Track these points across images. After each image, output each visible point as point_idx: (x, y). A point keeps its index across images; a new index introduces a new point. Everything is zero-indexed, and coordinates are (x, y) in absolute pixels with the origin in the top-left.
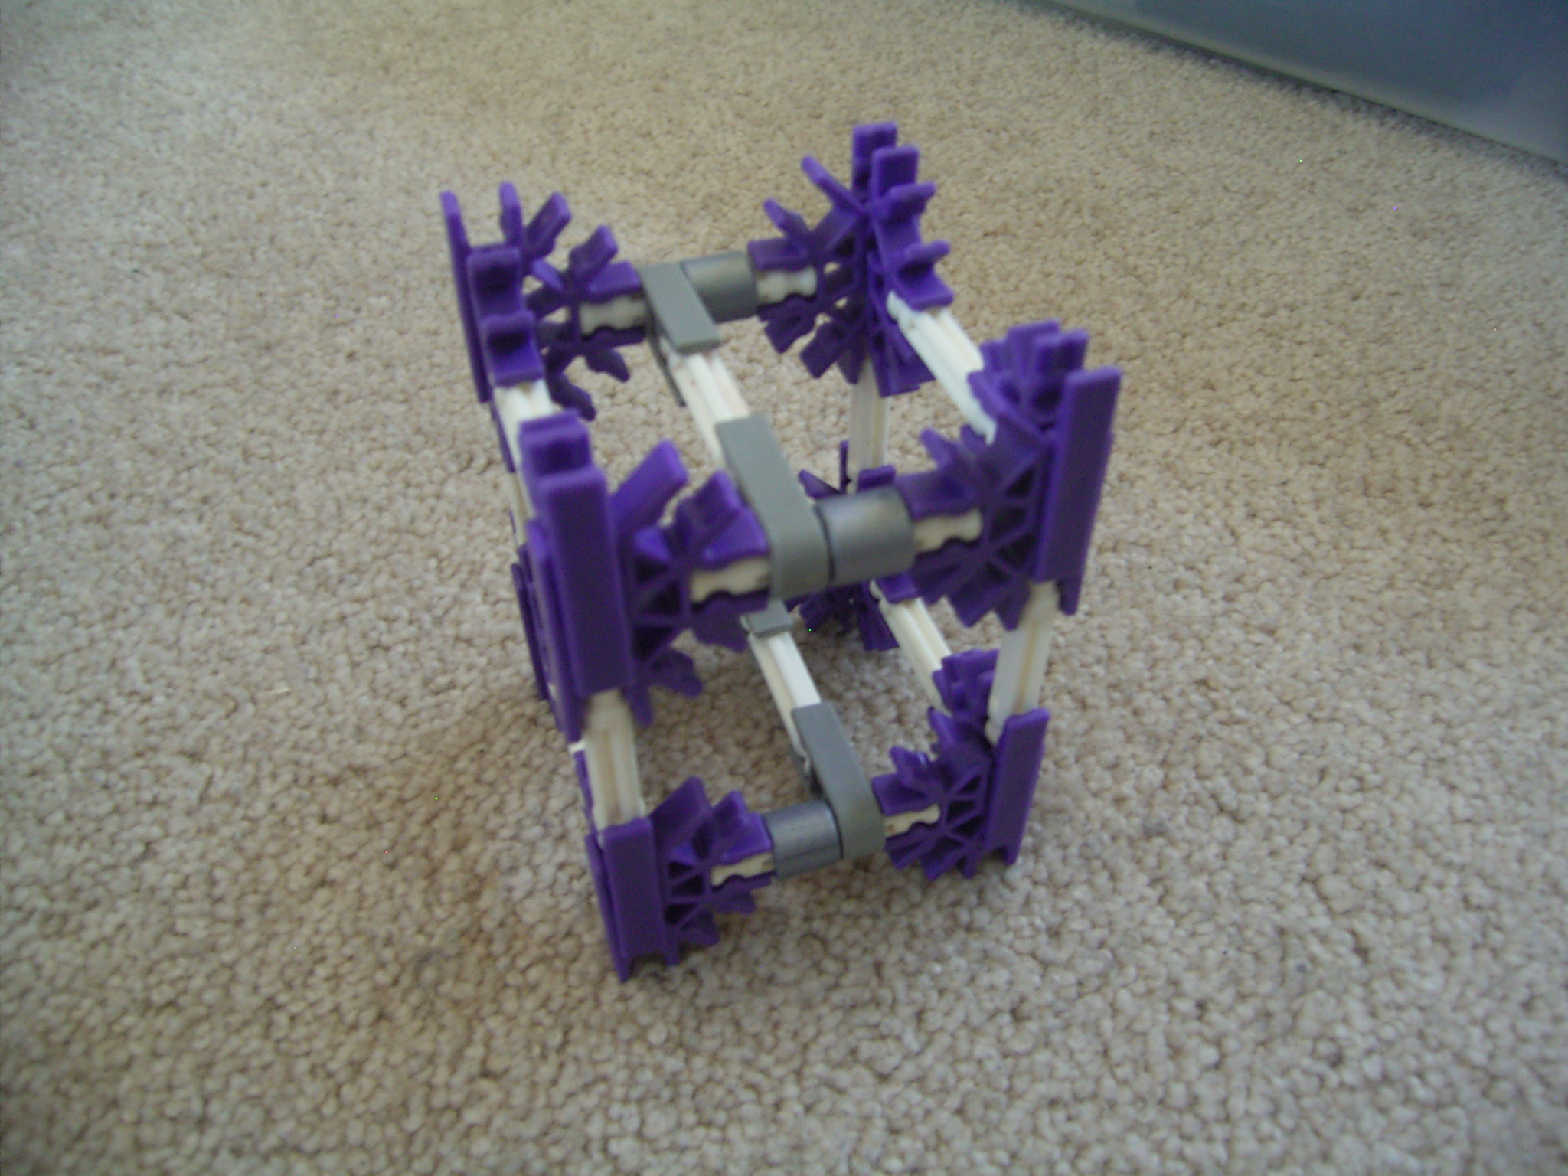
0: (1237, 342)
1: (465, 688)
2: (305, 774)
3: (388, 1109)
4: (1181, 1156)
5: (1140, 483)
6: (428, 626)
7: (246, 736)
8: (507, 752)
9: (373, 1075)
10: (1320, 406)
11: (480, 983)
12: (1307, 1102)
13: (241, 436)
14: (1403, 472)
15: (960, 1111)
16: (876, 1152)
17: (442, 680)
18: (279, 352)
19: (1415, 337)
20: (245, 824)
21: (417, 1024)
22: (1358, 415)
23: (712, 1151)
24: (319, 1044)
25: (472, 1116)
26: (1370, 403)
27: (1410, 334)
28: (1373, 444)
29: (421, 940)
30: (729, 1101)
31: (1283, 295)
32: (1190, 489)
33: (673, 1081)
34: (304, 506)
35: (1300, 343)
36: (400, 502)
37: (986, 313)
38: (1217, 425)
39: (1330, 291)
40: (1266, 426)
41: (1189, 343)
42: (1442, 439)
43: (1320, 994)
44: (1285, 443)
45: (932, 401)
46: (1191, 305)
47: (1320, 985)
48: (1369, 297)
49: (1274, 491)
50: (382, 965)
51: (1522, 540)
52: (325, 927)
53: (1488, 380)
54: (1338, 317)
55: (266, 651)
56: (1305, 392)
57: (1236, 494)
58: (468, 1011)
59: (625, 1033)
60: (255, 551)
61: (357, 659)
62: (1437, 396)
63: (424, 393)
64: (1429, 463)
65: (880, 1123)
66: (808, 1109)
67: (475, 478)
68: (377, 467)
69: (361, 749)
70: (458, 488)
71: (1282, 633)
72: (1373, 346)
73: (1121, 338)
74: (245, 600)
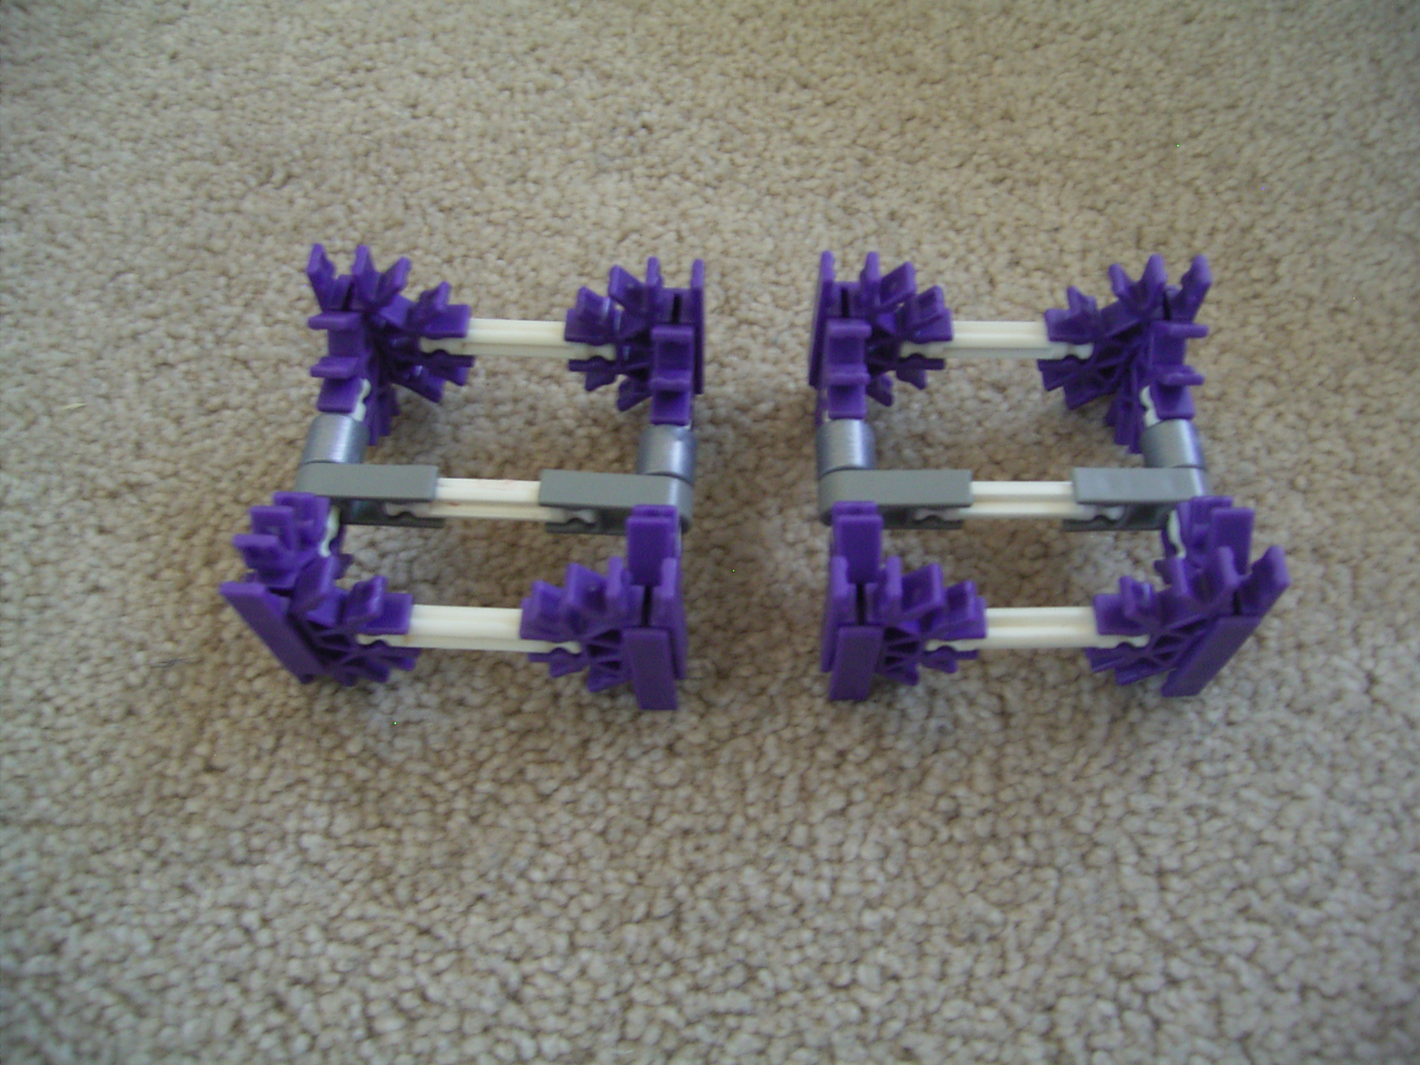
0: (1048, 68)
1: (237, 409)
2: (88, 486)
3: (126, 794)
4: (789, 891)
5: (909, 222)
6: (210, 346)
7: (39, 449)
8: (265, 474)
9: (117, 764)
10: (1117, 146)
11: (212, 690)
12: (915, 852)
13: (63, 141)
14: (1181, 224)
15: (603, 833)
16: (523, 863)
17: (216, 401)
18: (107, 52)
19: (1238, 71)
20: (33, 532)
21: (158, 722)
22: (1151, 158)
23: (386, 851)
24: (77, 733)
25: (192, 806)
26: (1168, 144)
27: (1234, 66)
28: (1160, 191)
29: (169, 646)
30: (407, 809)
31: (1112, 15)
32: (958, 231)
33: (361, 788)
34: (113, 219)
35: (1114, 72)
36: (199, 219)
37: (797, 27)
38: (1004, 162)
39: (1162, 13)
40: (1054, 165)
41: (998, 67)
42: (1233, 189)
43: (953, 754)
44: (1070, 184)
45: (722, 123)
46: (1012, 21)
47: (955, 746)
48: (1202, 22)
49: (1043, 237)
50: (134, 668)
51: (1283, 306)
52: (91, 630)
53: (1301, 124)
54: (1163, 43)
55: (66, 365)
56: (1103, 130)
57: (1004, 238)
58: (200, 713)
59: (327, 742)
60: (64, 262)
61: (145, 375)
62: (1241, 139)
63: (236, 100)
64: (1212, 214)
65: (533, 838)
66: (474, 820)
67: (272, 193)
68: (182, 180)
69: (138, 465)
70: (255, 203)
71: (1012, 391)
72: (1190, 79)
73: (928, 60)
74: (51, 314)
